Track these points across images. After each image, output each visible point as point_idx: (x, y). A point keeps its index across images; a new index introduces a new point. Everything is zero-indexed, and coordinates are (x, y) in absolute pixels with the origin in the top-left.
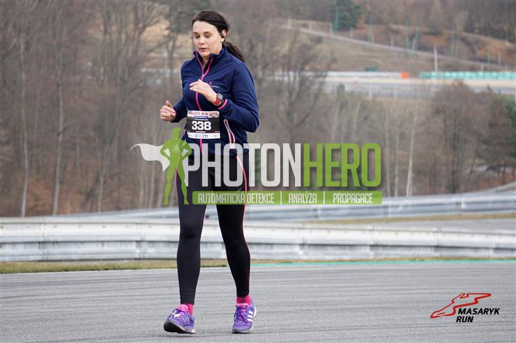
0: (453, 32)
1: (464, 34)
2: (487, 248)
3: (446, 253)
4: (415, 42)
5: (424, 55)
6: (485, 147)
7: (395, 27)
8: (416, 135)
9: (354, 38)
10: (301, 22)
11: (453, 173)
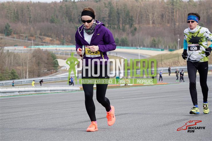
0: (36, 36)
1: (39, 36)
2: (48, 91)
3: (38, 92)
4: (27, 39)
5: (30, 42)
6: (46, 65)
7: (21, 35)
8: (29, 63)
9: (11, 38)
11: (39, 72)
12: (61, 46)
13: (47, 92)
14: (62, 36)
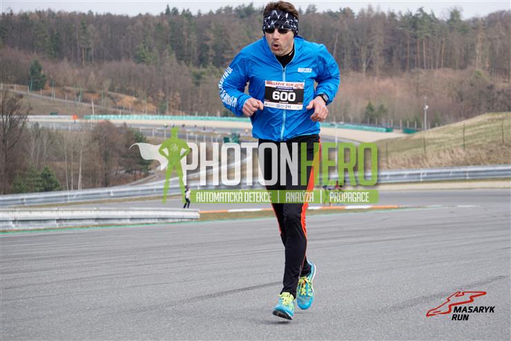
0: (102, 92)
1: (109, 93)
2: (126, 219)
3: (102, 222)
4: (80, 97)
5: (86, 105)
6: (123, 159)
7: (68, 88)
8: (83, 153)
9: (43, 95)
10: (9, 85)
11: (106, 175)
12: (158, 116)
13: (123, 222)
14: (162, 94)
